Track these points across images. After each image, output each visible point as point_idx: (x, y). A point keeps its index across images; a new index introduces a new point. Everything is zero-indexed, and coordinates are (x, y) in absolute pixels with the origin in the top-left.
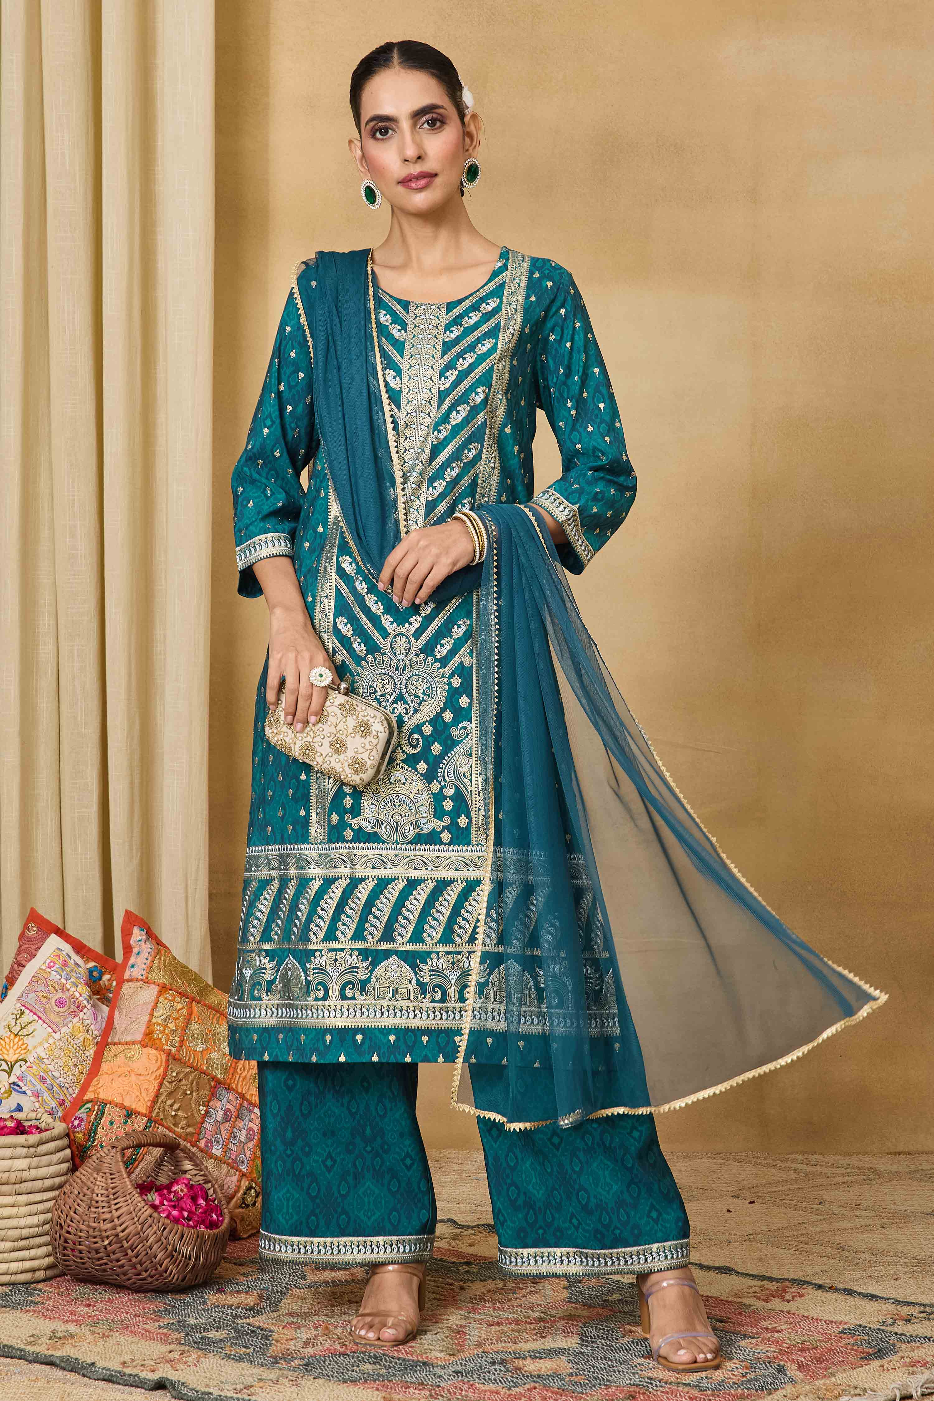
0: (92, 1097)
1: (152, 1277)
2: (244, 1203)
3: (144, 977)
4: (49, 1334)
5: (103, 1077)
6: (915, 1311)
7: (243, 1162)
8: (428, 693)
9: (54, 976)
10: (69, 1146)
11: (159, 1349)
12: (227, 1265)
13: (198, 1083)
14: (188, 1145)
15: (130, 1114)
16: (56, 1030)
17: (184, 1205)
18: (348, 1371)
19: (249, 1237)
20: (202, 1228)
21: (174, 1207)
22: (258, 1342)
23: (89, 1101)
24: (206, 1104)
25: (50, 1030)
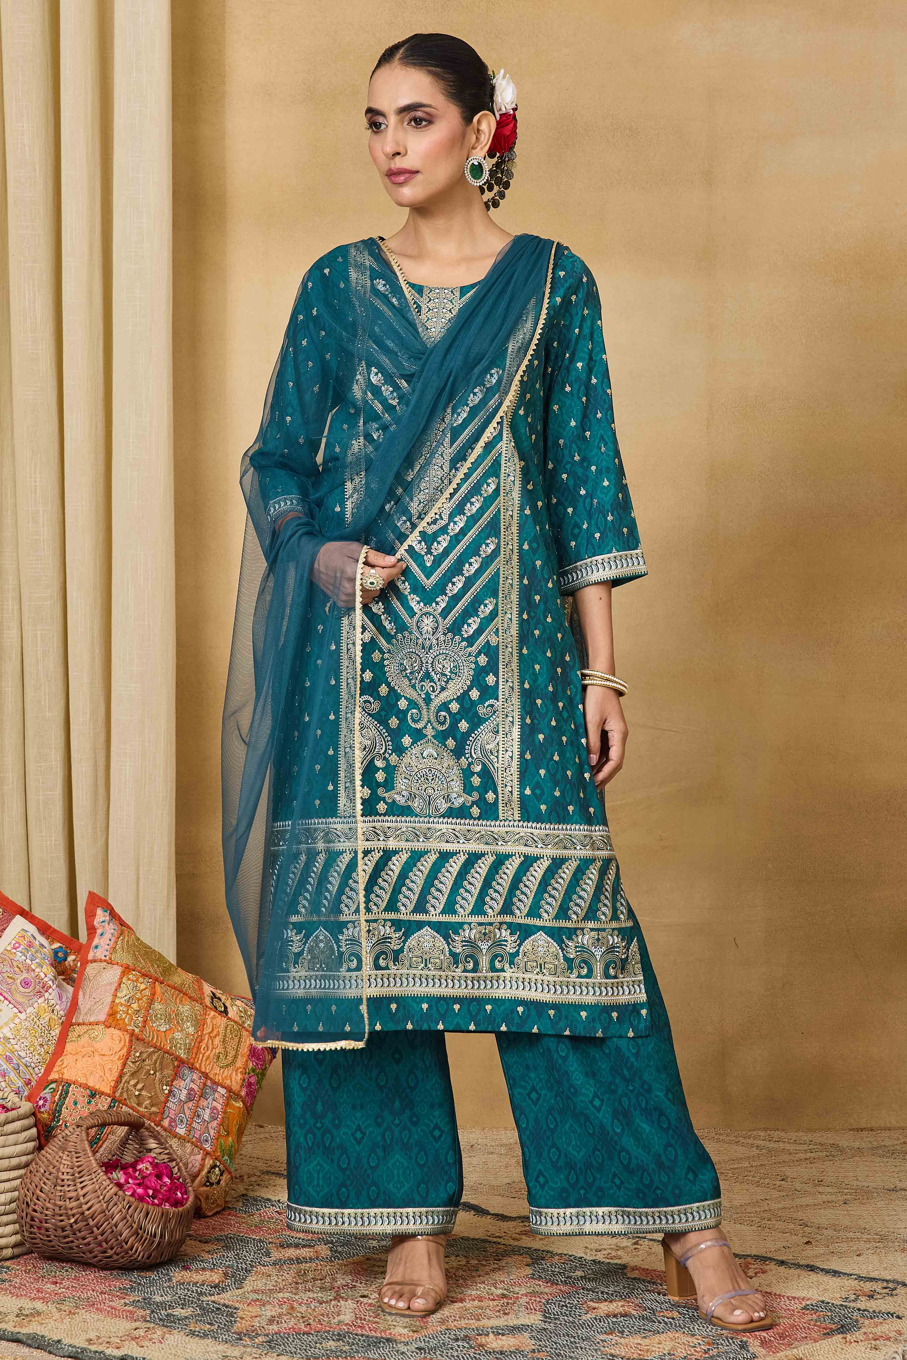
0: (57, 1077)
1: (118, 1254)
2: (208, 1181)
3: (107, 958)
4: (16, 1311)
5: (67, 1057)
6: (877, 1287)
7: (207, 1141)
8: (455, 672)
9: (19, 957)
10: (35, 1125)
11: (124, 1326)
12: (193, 1242)
13: (161, 1064)
14: (153, 1124)
15: (94, 1094)
16: (22, 1010)
17: (149, 1184)
18: (311, 1348)
19: (213, 1215)
20: (167, 1206)
21: (139, 1185)
22: (223, 1319)
23: (53, 1082)
24: (170, 1084)
25: (16, 1010)
